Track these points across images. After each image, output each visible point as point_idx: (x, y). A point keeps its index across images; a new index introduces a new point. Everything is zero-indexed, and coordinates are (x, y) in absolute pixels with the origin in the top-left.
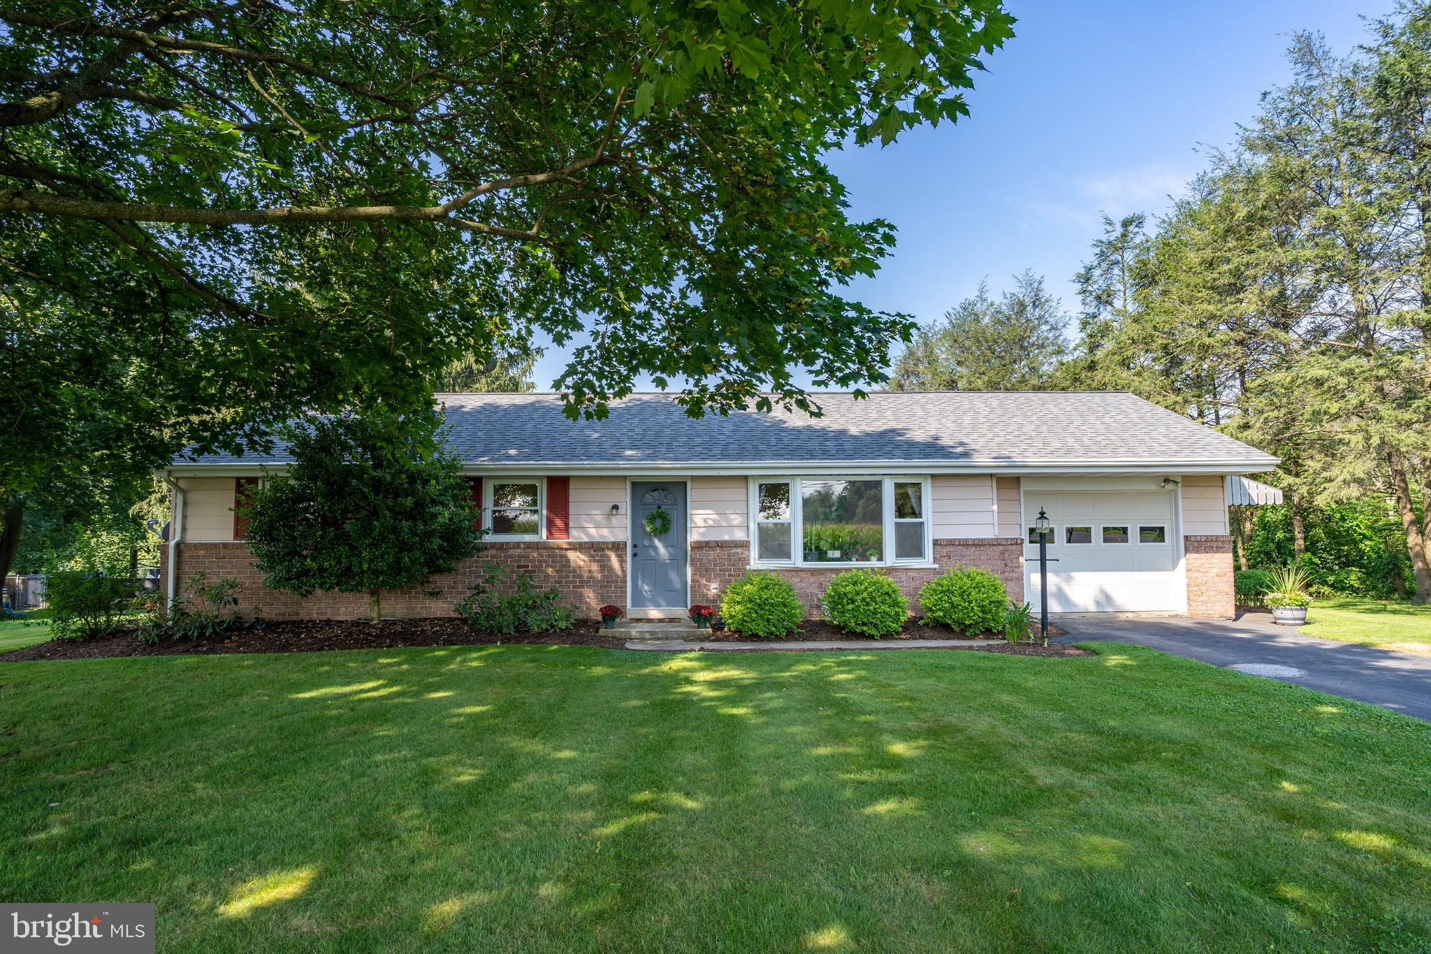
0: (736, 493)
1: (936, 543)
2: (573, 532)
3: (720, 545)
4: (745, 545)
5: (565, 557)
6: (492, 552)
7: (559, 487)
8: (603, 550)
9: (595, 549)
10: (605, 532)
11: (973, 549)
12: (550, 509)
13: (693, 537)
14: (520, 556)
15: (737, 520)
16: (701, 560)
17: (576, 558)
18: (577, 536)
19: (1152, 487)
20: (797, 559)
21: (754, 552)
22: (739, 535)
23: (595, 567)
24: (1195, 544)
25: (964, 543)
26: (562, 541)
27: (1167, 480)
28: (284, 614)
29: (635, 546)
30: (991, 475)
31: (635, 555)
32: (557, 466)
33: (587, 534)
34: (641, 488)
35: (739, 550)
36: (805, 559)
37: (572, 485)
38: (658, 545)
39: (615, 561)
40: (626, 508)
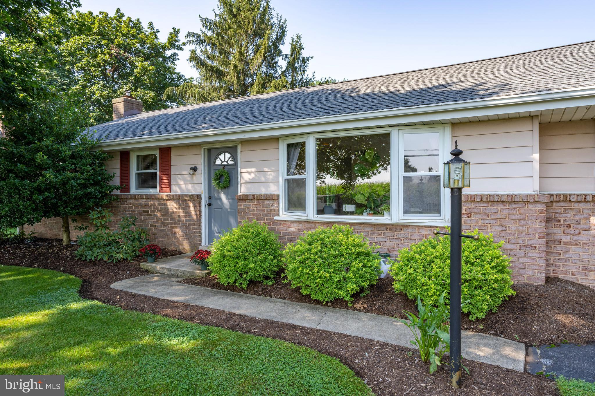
2: (174, 187)
3: (255, 198)
4: (275, 198)
5: (166, 205)
6: (132, 201)
7: (165, 153)
8: (186, 200)
9: (180, 199)
10: (190, 187)
11: (500, 207)
12: (161, 171)
13: (242, 190)
14: (145, 205)
15: (271, 176)
16: (244, 210)
17: (172, 205)
18: (176, 190)
20: (310, 212)
21: (282, 203)
22: (272, 189)
23: (181, 212)
26: (164, 195)
29: (210, 198)
30: (531, 117)
31: (210, 205)
33: (180, 188)
34: (210, 151)
35: (270, 203)
37: (173, 153)
38: (223, 197)
39: (192, 209)
40: (202, 168)
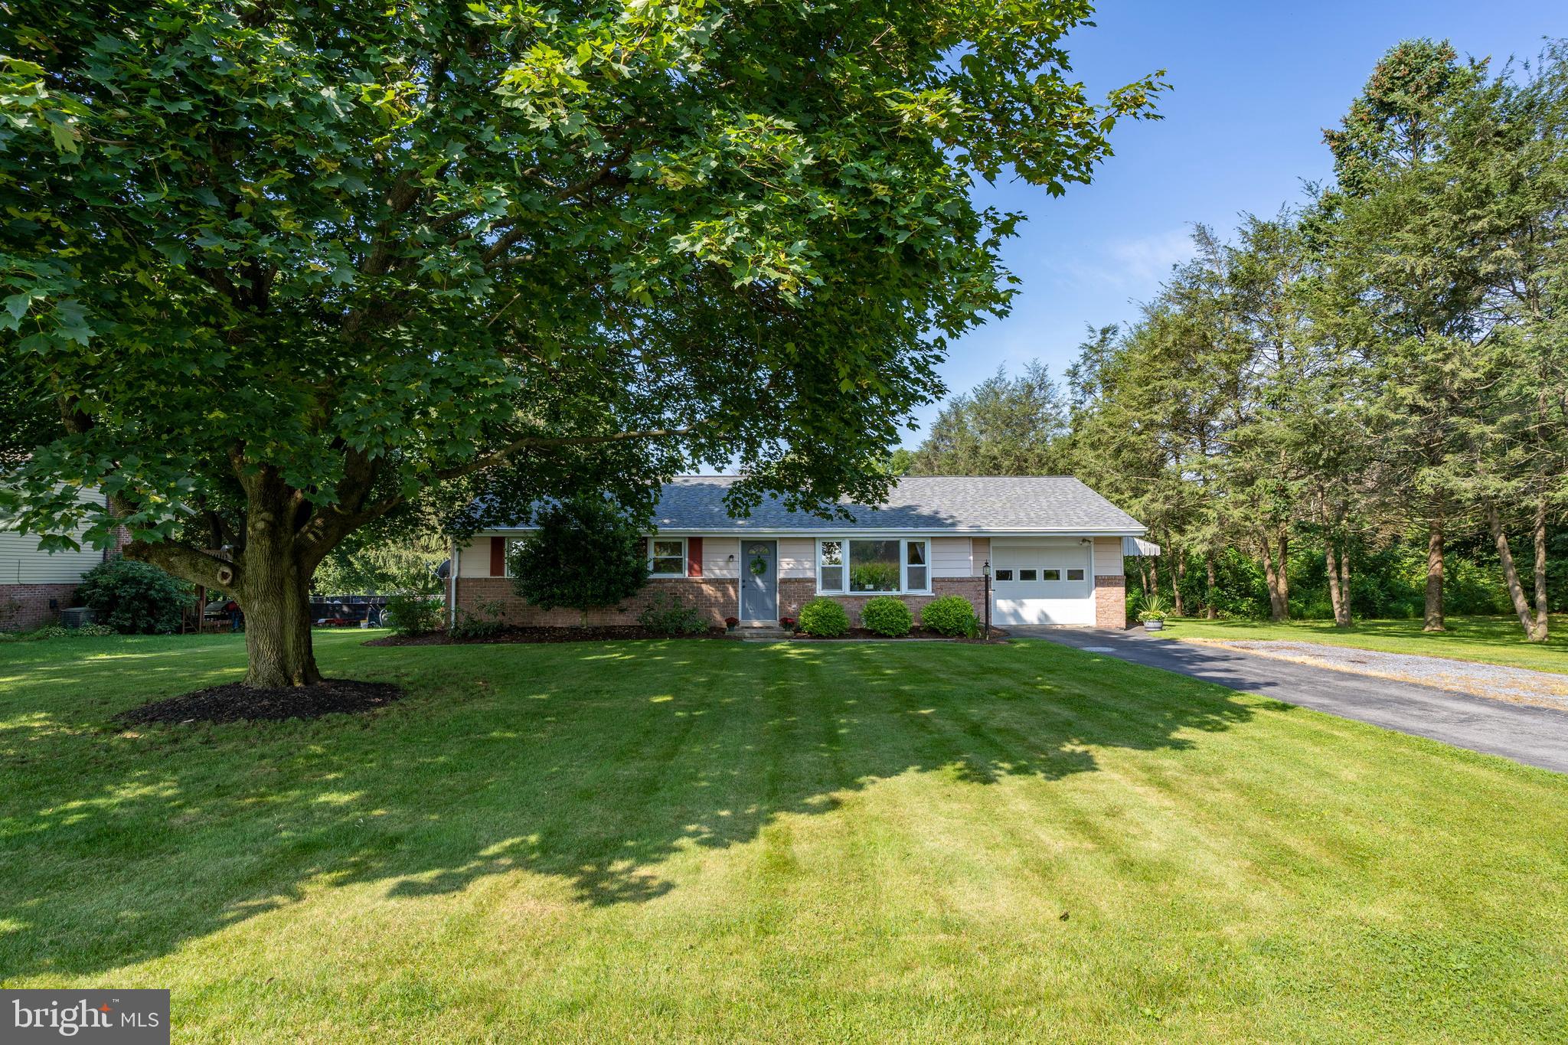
0: (809, 548)
1: (933, 580)
2: (705, 572)
3: (796, 581)
4: (813, 581)
5: (700, 588)
6: (654, 584)
7: (696, 543)
8: (724, 584)
9: (719, 583)
10: (725, 572)
11: (957, 584)
12: (690, 558)
13: (781, 575)
14: (672, 587)
15: (807, 565)
16: (785, 590)
17: (707, 589)
18: (707, 575)
19: (1074, 544)
20: (846, 590)
21: (819, 586)
22: (810, 574)
23: (719, 594)
24: (1102, 581)
25: (951, 580)
26: (697, 579)
27: (1084, 540)
29: (745, 581)
30: (969, 538)
31: (743, 587)
32: (695, 531)
33: (714, 574)
34: (748, 544)
35: (810, 584)
36: (852, 589)
37: (704, 543)
38: (758, 581)
39: (731, 591)
40: (738, 557)
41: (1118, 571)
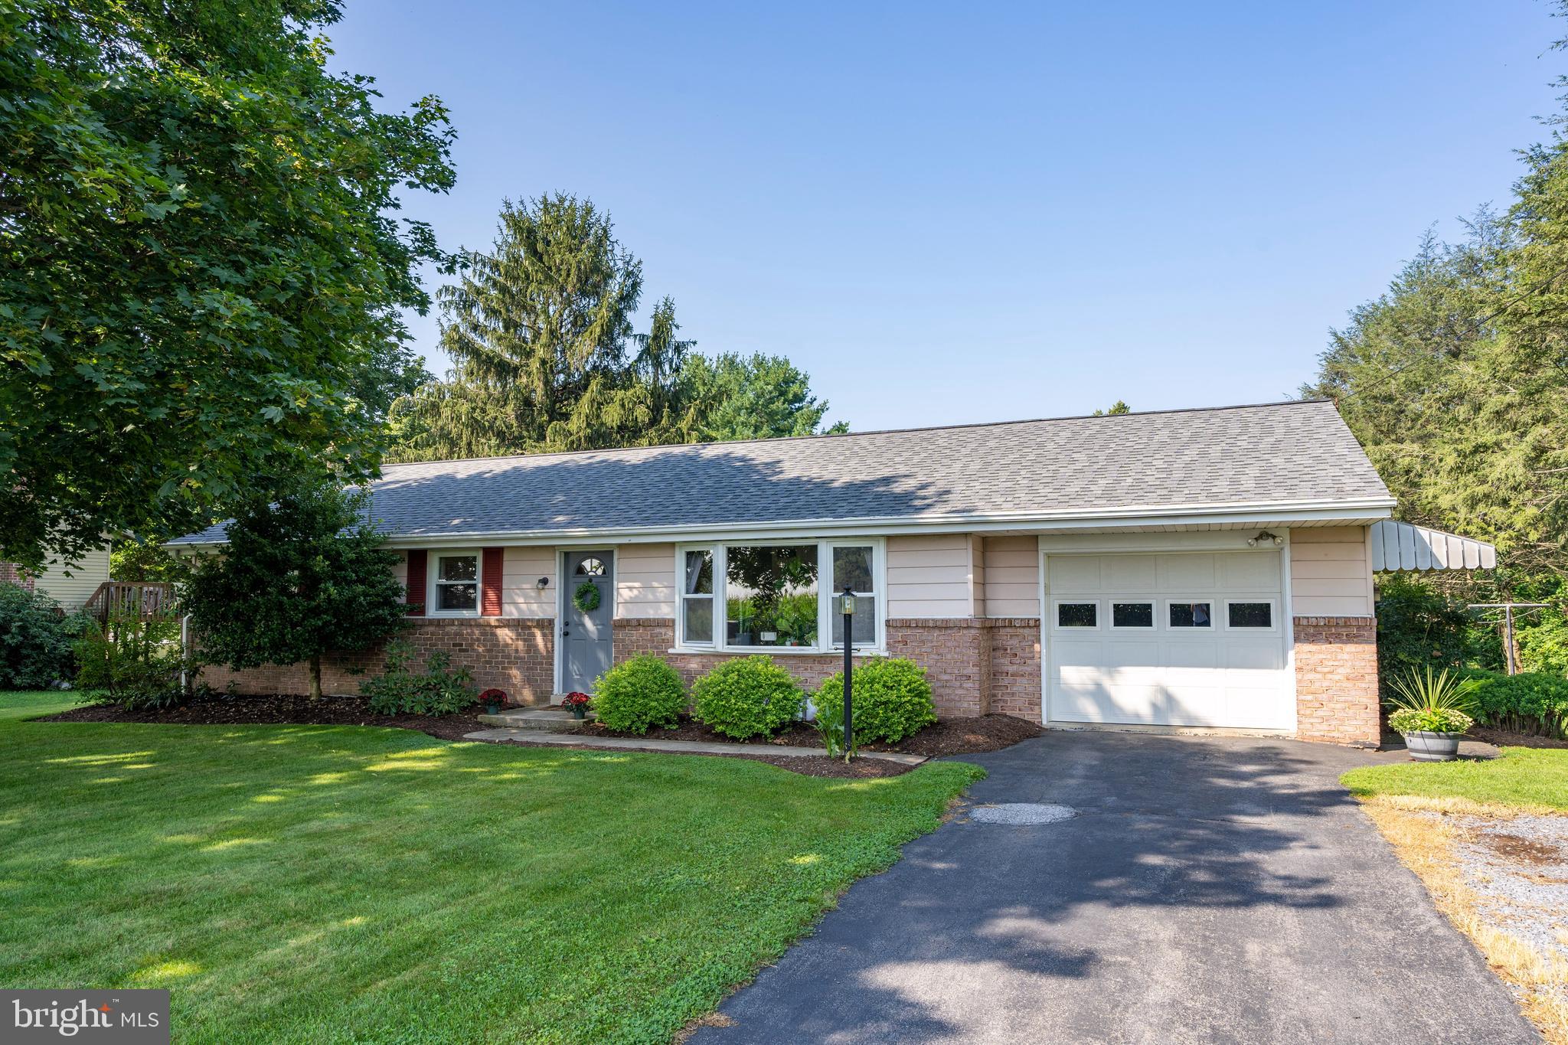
0: (655, 563)
1: (888, 623)
2: (506, 608)
3: (640, 624)
4: (669, 624)
5: (494, 635)
6: (431, 629)
7: (494, 556)
8: (529, 628)
9: (520, 626)
10: (535, 607)
11: (936, 633)
12: (485, 582)
13: (619, 613)
14: (456, 634)
15: (662, 593)
16: (623, 640)
17: (505, 635)
18: (511, 612)
19: (1240, 545)
20: (719, 642)
21: (679, 631)
22: (665, 612)
23: (521, 645)
24: (1309, 630)
25: (923, 625)
26: (493, 620)
27: (1265, 534)
28: (267, 688)
29: (567, 624)
30: (966, 535)
31: (566, 634)
32: (497, 536)
33: (519, 609)
34: (572, 559)
35: (663, 630)
36: (732, 641)
37: (506, 556)
38: (588, 623)
39: (539, 640)
40: (556, 580)
41: (1363, 607)
